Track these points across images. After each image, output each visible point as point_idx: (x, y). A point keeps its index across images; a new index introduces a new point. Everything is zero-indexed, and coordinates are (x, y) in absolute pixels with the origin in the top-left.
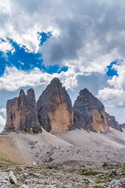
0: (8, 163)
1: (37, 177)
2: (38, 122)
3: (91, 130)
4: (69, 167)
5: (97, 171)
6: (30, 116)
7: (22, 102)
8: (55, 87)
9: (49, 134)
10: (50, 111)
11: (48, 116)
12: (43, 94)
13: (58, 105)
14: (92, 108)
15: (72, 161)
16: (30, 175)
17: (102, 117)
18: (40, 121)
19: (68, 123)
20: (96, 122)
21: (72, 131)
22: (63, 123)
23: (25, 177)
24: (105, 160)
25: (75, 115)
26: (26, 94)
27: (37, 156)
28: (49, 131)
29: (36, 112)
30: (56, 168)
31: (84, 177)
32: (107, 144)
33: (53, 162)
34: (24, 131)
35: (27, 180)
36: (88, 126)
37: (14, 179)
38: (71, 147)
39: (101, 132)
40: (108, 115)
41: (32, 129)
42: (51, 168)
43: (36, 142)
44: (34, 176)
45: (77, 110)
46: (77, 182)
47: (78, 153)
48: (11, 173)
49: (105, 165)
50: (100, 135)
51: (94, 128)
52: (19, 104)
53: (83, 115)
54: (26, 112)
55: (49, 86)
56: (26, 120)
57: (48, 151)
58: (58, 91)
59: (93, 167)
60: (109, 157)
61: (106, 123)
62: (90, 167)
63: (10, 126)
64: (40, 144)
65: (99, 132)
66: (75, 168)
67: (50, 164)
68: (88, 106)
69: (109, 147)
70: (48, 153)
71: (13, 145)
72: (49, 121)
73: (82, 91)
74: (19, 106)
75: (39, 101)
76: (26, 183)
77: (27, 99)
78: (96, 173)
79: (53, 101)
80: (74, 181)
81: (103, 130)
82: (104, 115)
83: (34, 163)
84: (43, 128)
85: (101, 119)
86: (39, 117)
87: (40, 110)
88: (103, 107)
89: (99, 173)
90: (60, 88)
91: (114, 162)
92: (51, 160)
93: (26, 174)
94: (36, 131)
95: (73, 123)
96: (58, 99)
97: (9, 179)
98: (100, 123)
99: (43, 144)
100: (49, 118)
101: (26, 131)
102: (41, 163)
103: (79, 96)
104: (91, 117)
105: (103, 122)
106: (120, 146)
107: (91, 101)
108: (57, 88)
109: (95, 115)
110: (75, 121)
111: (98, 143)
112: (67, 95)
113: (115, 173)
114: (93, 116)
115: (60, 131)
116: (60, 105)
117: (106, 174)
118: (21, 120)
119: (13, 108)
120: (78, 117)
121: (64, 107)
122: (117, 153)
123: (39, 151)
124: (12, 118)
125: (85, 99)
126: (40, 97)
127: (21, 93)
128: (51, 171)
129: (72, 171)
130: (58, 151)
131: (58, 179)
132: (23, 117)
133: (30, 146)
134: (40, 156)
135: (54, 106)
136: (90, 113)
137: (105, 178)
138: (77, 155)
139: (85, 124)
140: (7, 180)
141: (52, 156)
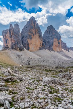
0: (7, 65)
1: (22, 71)
2: (22, 44)
3: (52, 50)
4: (38, 68)
5: (52, 70)
6: (17, 41)
7: (12, 32)
8: (32, 23)
9: (28, 52)
10: (28, 39)
11: (27, 41)
12: (24, 28)
13: (34, 35)
14: (54, 38)
15: (40, 65)
16: (19, 70)
17: (59, 43)
18: (23, 44)
19: (39, 46)
20: (55, 46)
21: (41, 50)
22: (36, 46)
23: (16, 71)
24: (57, 65)
25: (43, 41)
26: (14, 27)
27: (22, 62)
28: (28, 50)
29: (20, 39)
30: (32, 68)
31: (46, 72)
32: (59, 58)
33: (30, 65)
34: (14, 49)
35: (17, 72)
36: (50, 48)
37: (11, 71)
38: (40, 58)
39: (57, 52)
40: (62, 42)
41: (18, 48)
42: (29, 68)
43: (21, 56)
44: (21, 71)
45: (45, 39)
46: (42, 74)
47: (43, 61)
48: (9, 69)
49: (57, 67)
50: (57, 53)
51: (54, 49)
52: (10, 33)
53: (48, 42)
54: (15, 38)
55: (28, 22)
56: (15, 43)
57: (28, 60)
58: (34, 26)
59: (51, 68)
60: (60, 64)
61: (61, 47)
62: (49, 68)
63: (6, 46)
64: (24, 56)
65: (56, 51)
66: (42, 68)
67: (29, 66)
68: (51, 36)
69: (61, 59)
70: (28, 61)
71: (9, 56)
72: (28, 44)
73: (49, 26)
74: (10, 35)
75: (22, 32)
76: (17, 73)
77: (14, 31)
78: (52, 71)
79: (31, 32)
80: (41, 73)
81: (58, 50)
82: (60, 42)
83: (21, 65)
84: (25, 48)
85: (58, 45)
86: (22, 42)
87: (23, 38)
88: (60, 37)
89: (53, 71)
90: (35, 24)
91: (62, 66)
92: (29, 64)
93: (16, 70)
94: (21, 50)
95: (42, 46)
96: (34, 32)
97: (8, 71)
98: (57, 47)
99: (25, 56)
100: (28, 43)
101: (15, 49)
102: (24, 65)
103: (46, 30)
104: (53, 43)
105: (59, 46)
106: (66, 59)
107: (54, 34)
108: (33, 24)
109: (55, 42)
110: (43, 45)
111: (55, 57)
112: (39, 29)
113: (61, 71)
114: (54, 42)
115: (35, 50)
116: (35, 35)
117: (57, 71)
118: (12, 43)
119: (7, 36)
120: (45, 43)
121: (37, 36)
122: (64, 62)
123: (23, 60)
124: (6, 42)
125: (50, 32)
126: (23, 30)
127: (10, 26)
128: (29, 69)
129: (40, 70)
130: (33, 60)
131: (33, 72)
132: (13, 41)
133: (18, 57)
134: (24, 62)
135: (31, 36)
136: (52, 41)
137: (56, 73)
138: (43, 62)
139: (49, 47)
140: (7, 71)
141: (30, 63)
